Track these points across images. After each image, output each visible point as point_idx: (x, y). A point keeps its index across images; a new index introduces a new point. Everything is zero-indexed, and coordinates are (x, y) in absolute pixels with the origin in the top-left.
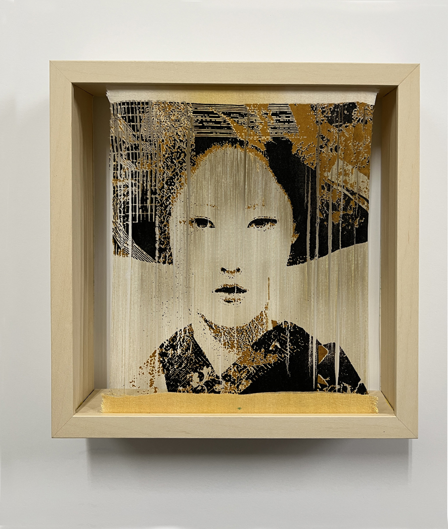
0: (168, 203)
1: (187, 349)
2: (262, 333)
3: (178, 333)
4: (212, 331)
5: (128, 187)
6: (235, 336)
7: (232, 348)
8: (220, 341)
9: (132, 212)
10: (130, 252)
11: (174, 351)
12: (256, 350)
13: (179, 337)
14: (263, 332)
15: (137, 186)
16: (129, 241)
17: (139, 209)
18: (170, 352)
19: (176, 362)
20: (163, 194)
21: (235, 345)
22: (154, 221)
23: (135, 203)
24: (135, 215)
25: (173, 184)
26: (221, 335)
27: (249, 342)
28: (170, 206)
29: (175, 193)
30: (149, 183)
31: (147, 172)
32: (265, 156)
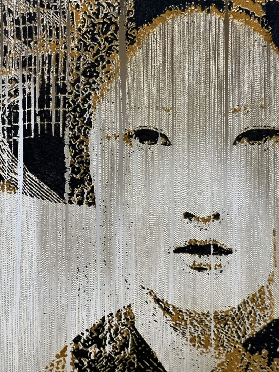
0: (86, 105)
1: (124, 346)
2: (263, 324)
3: (107, 319)
4: (169, 318)
5: (16, 81)
6: (213, 328)
7: (206, 347)
8: (183, 334)
9: (24, 122)
10: (21, 185)
11: (99, 348)
12: (252, 352)
13: (108, 325)
14: (265, 321)
15: (32, 80)
16: (18, 167)
17: (36, 115)
18: (93, 350)
19: (103, 366)
20: (78, 91)
21: (213, 342)
22: (61, 136)
23: (29, 106)
24: (29, 125)
25: (95, 74)
26: (186, 324)
27: (239, 337)
28: (91, 111)
29: (99, 90)
30: (53, 76)
31: (50, 56)
32: (263, 26)
